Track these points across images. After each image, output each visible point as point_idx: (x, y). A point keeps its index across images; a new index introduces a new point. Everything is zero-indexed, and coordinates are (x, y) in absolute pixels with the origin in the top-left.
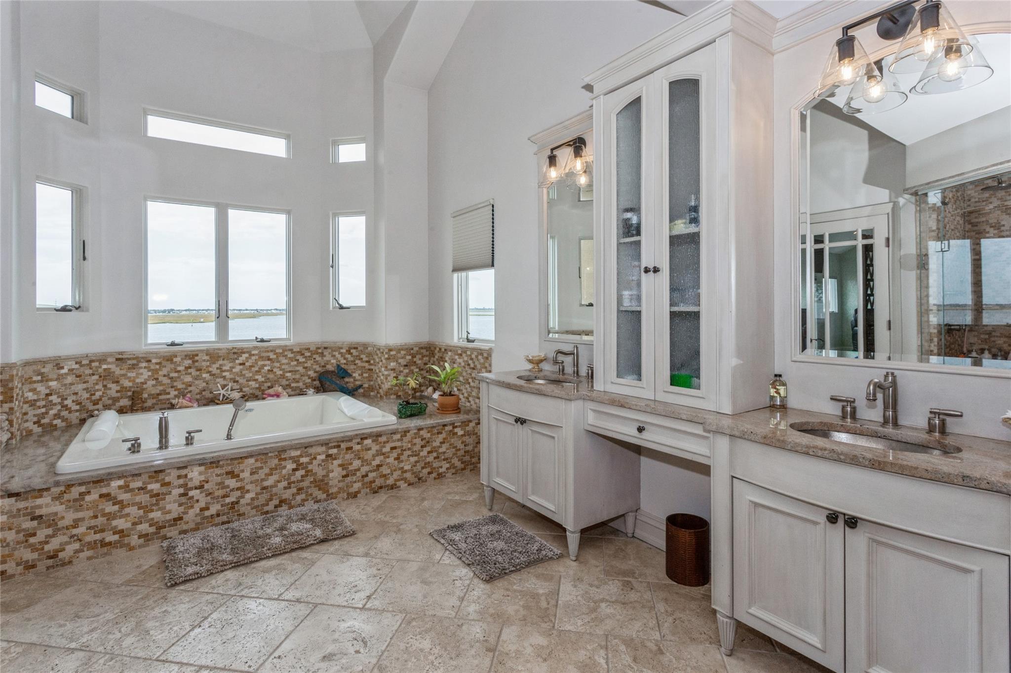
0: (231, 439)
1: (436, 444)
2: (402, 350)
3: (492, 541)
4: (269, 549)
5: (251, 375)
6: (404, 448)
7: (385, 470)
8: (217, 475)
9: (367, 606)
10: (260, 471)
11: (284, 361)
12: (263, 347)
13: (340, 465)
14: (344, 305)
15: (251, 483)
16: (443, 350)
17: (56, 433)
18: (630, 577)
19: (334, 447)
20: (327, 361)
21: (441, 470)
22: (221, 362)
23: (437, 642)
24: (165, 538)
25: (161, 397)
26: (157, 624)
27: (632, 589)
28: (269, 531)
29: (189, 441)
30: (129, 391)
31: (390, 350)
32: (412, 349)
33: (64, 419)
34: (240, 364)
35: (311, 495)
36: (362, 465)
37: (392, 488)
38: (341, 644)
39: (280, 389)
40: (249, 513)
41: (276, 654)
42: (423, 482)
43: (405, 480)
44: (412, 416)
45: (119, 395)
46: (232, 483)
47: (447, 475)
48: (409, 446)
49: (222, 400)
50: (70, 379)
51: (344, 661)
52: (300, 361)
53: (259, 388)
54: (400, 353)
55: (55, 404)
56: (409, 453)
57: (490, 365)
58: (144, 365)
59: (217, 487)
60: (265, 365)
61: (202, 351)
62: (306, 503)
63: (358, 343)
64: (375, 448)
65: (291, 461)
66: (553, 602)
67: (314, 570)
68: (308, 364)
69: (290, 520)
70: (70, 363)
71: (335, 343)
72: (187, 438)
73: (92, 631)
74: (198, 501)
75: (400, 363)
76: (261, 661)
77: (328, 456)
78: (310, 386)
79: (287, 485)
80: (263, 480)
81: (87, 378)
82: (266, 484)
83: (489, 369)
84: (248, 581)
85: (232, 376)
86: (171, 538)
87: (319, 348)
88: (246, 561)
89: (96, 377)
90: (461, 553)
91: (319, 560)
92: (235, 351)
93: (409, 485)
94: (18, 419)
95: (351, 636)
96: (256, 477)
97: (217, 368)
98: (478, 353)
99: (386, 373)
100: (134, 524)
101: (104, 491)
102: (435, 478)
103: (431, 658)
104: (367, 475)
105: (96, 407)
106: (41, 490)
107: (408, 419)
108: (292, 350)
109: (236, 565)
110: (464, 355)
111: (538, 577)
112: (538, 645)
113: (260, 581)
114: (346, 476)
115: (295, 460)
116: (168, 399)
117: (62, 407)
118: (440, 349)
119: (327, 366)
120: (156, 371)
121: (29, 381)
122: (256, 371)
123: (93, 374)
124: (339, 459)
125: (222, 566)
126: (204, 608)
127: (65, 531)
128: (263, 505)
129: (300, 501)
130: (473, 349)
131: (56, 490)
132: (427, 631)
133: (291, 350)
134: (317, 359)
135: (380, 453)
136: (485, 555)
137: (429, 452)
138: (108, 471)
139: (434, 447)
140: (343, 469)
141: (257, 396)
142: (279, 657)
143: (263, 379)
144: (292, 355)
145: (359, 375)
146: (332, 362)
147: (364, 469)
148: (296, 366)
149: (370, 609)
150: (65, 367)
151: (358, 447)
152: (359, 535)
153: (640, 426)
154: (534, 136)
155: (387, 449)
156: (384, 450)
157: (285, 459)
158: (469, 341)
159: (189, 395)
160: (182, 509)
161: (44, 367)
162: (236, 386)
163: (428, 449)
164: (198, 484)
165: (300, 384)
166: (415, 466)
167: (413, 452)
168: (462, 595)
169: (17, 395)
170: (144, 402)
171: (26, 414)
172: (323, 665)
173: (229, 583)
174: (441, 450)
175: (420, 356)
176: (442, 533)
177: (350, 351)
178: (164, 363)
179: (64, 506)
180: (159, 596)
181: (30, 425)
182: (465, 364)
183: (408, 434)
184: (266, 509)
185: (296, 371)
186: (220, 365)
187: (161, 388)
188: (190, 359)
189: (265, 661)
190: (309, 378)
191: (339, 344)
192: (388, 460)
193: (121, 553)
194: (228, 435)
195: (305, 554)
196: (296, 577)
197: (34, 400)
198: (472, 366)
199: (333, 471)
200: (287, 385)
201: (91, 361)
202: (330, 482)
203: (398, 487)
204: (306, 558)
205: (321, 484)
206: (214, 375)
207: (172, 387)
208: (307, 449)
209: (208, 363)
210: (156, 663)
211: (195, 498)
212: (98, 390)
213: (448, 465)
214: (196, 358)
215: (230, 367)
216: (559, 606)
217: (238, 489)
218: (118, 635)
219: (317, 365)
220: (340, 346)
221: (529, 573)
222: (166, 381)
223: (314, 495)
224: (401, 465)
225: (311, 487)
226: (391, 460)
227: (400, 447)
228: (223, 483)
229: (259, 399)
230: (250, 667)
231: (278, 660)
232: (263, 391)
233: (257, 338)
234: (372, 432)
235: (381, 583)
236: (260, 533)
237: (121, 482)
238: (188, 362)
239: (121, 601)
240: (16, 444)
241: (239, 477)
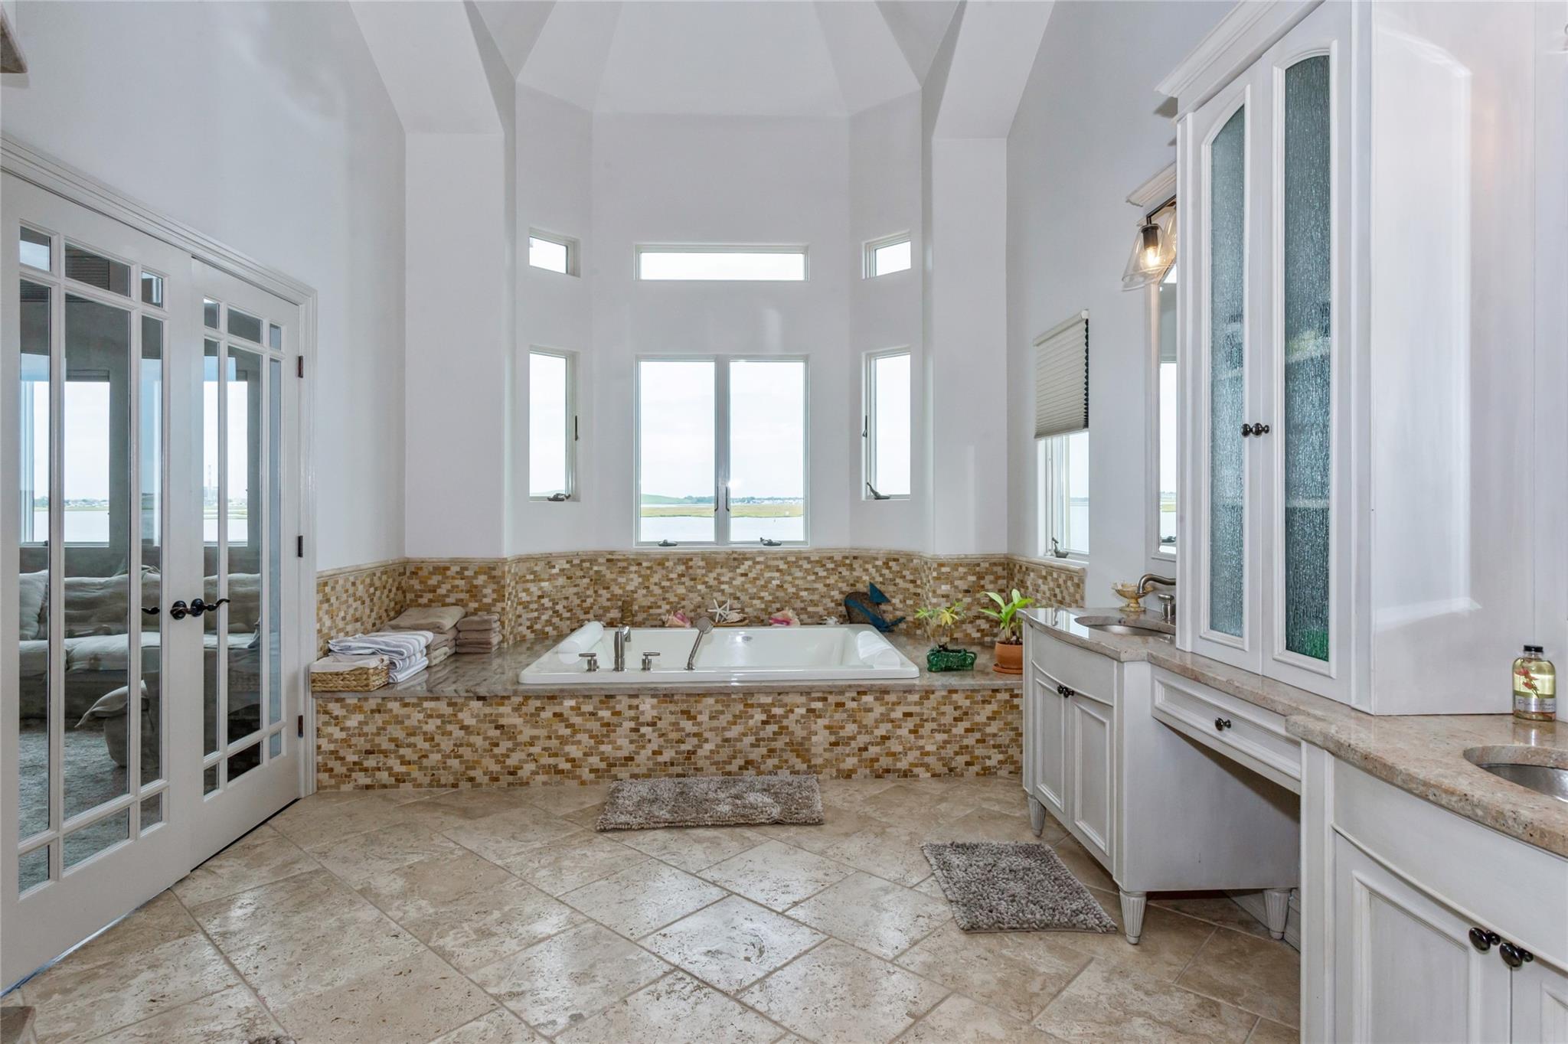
0: (692, 669)
1: (981, 718)
2: (961, 565)
3: (1008, 879)
4: (711, 817)
5: (755, 590)
6: (925, 717)
7: (895, 746)
8: (672, 713)
9: (786, 913)
10: (721, 717)
11: (799, 574)
12: (769, 553)
13: (826, 727)
14: (882, 493)
15: (711, 730)
16: (1024, 569)
17: (547, 642)
18: (1223, 997)
19: (819, 699)
20: (858, 577)
21: (988, 763)
22: (718, 570)
23: (849, 981)
24: (615, 778)
25: (652, 611)
26: (572, 865)
27: (1214, 1016)
28: (722, 795)
29: (646, 665)
30: (620, 600)
31: (941, 565)
32: (978, 565)
33: (556, 628)
34: (742, 575)
35: (786, 761)
36: (860, 733)
37: (905, 776)
38: (734, 945)
39: (789, 613)
40: (708, 769)
41: (663, 932)
42: (956, 775)
43: (927, 766)
44: (948, 669)
45: (609, 604)
46: (688, 726)
47: (1000, 773)
48: (934, 714)
49: (719, 621)
50: (561, 581)
51: (727, 963)
52: (820, 574)
53: (765, 610)
54: (957, 570)
55: (547, 609)
56: (934, 726)
57: (1082, 598)
58: (634, 568)
59: (671, 728)
60: (773, 578)
61: (696, 554)
62: (779, 771)
63: (898, 552)
64: (879, 709)
65: (759, 709)
66: (1053, 990)
67: (750, 855)
68: (831, 581)
69: (752, 788)
70: (561, 561)
71: (867, 550)
72: (644, 661)
73: (518, 854)
74: (650, 741)
75: (956, 587)
76: (645, 933)
77: (810, 711)
78: (833, 613)
79: (754, 742)
80: (724, 729)
81: (578, 581)
82: (728, 735)
83: (1080, 604)
84: (674, 847)
85: (731, 591)
86: (621, 780)
87: (847, 558)
88: (681, 824)
89: (586, 581)
90: (948, 883)
91: (762, 844)
92: (735, 556)
93: (933, 776)
94: (510, 621)
95: (750, 939)
96: (715, 723)
97: (715, 579)
98: (1067, 577)
99: (934, 600)
100: (585, 754)
101: (557, 709)
102: (978, 774)
103: (830, 996)
104: (866, 749)
105: (587, 616)
106: (503, 698)
107: (943, 673)
108: (809, 558)
109: (671, 826)
110: (1049, 578)
111: (1051, 949)
112: (988, 1034)
113: (686, 850)
114: (835, 744)
115: (765, 709)
116: (660, 615)
117: (554, 612)
118: (1021, 567)
119: (857, 585)
120: (646, 578)
121: (522, 580)
122: (762, 586)
123: (584, 577)
124: (825, 717)
125: (655, 823)
126: (620, 862)
127: (523, 747)
128: (724, 762)
129: (771, 767)
130: (1061, 569)
131: (517, 700)
132: (842, 965)
133: (807, 559)
134: (844, 574)
135: (885, 718)
136: (982, 895)
137: (967, 730)
138: (561, 687)
139: (977, 724)
140: (831, 733)
141: (762, 621)
142: (665, 935)
143: (770, 598)
144: (809, 566)
145: (901, 602)
146: (864, 577)
147: (862, 739)
148: (814, 581)
149: (789, 918)
150: (557, 566)
151: (854, 705)
152: (827, 827)
153: (1220, 719)
154: (1133, 193)
155: (897, 714)
156: (893, 715)
157: (752, 706)
158: (1059, 555)
159: (680, 612)
160: (633, 747)
161: (536, 565)
162: (737, 605)
163: (966, 724)
164: (649, 719)
165: (820, 609)
166: (943, 748)
167: (940, 725)
168: (918, 937)
169: (510, 594)
170: (633, 616)
171: (520, 616)
172: (704, 959)
173: (655, 843)
174: (988, 730)
175: (992, 577)
176: (938, 851)
177: (888, 564)
178: (655, 568)
179: (521, 719)
180: (586, 838)
181: (523, 629)
182: (1051, 594)
183: (932, 696)
184: (728, 768)
185: (814, 590)
186: (718, 574)
187: (652, 599)
188: (684, 564)
189: (649, 935)
190: (832, 601)
191: (873, 553)
192: (899, 732)
193: (573, 784)
194: (689, 664)
195: (749, 833)
196: (726, 857)
197: (528, 602)
198: (1059, 597)
199: (816, 734)
200: (802, 609)
201: (582, 561)
202: (813, 748)
203: (914, 776)
204: (748, 838)
205: (801, 749)
206: (711, 587)
207: (664, 599)
208: (781, 696)
209: (704, 571)
210: (554, 901)
211: (647, 737)
212: (589, 597)
213: (1001, 757)
214: (691, 563)
215: (730, 578)
216: (1060, 997)
217: (695, 735)
218: (537, 865)
219: (843, 582)
220: (875, 555)
221: (1041, 939)
222: (657, 590)
223: (790, 763)
224: (921, 742)
225: (785, 750)
226: (904, 732)
227: (918, 714)
228: (678, 724)
229: (765, 625)
230: (632, 934)
231: (662, 938)
232: (770, 613)
233: (762, 540)
234: (874, 685)
235: (820, 892)
236: (711, 795)
237: (572, 703)
238: (681, 568)
239: (553, 833)
240: (508, 648)
241: (696, 719)
